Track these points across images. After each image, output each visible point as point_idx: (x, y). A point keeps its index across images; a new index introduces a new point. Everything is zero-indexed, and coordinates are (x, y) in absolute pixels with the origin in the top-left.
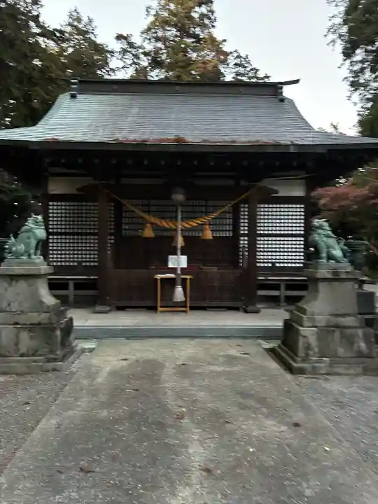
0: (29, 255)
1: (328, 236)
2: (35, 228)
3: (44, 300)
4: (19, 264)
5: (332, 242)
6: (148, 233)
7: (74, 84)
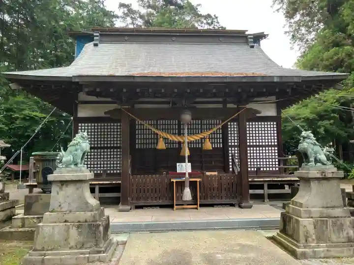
0: (76, 165)
1: (315, 144)
2: (81, 142)
3: (89, 202)
4: (69, 172)
5: (317, 148)
6: (161, 145)
7: (97, 36)
